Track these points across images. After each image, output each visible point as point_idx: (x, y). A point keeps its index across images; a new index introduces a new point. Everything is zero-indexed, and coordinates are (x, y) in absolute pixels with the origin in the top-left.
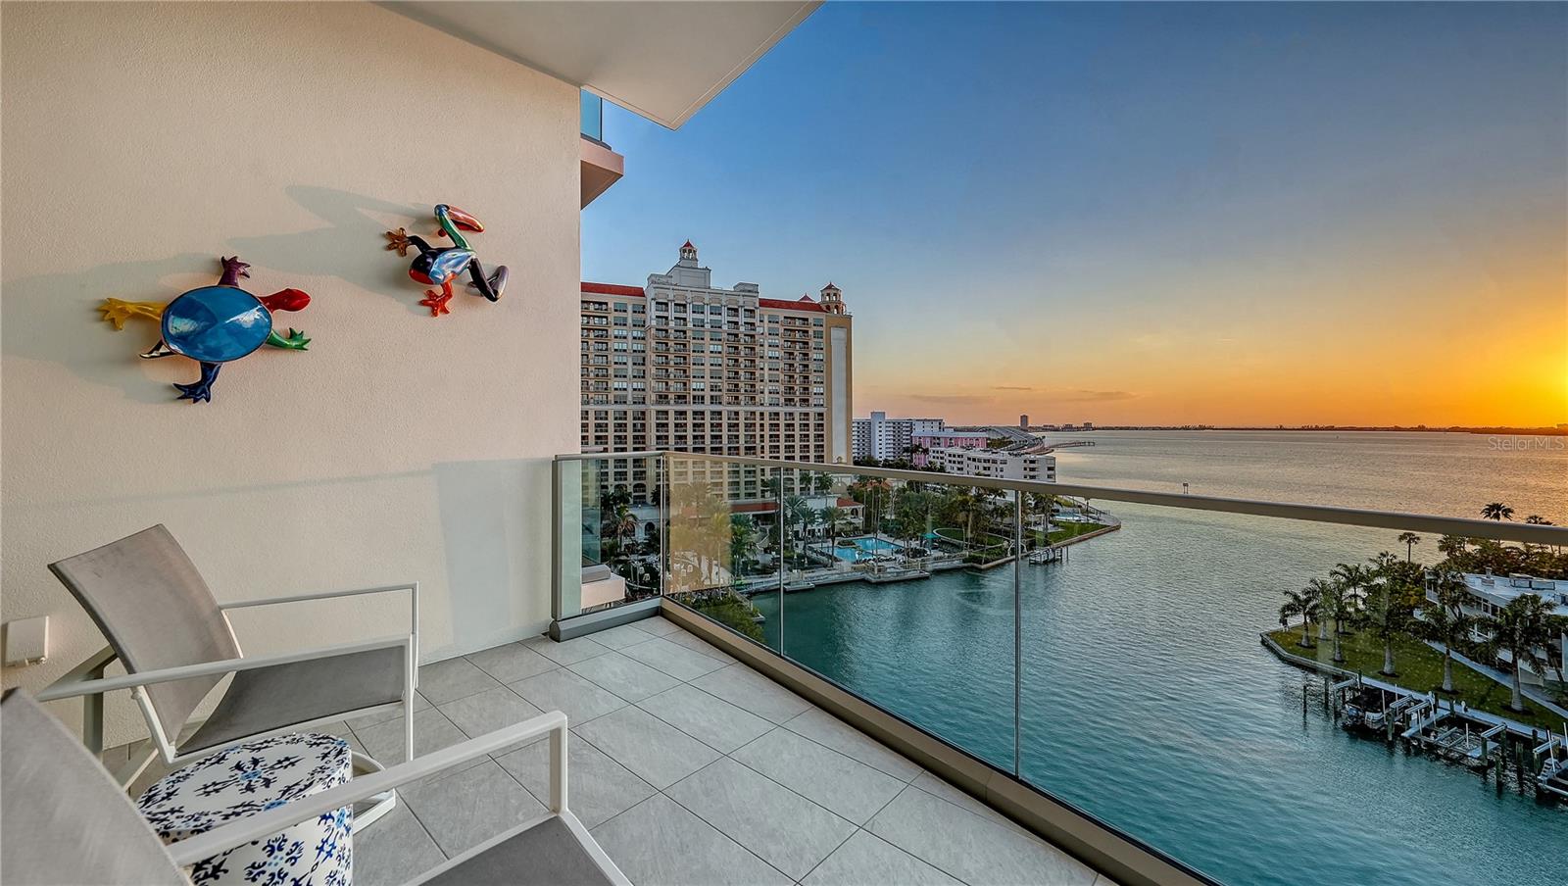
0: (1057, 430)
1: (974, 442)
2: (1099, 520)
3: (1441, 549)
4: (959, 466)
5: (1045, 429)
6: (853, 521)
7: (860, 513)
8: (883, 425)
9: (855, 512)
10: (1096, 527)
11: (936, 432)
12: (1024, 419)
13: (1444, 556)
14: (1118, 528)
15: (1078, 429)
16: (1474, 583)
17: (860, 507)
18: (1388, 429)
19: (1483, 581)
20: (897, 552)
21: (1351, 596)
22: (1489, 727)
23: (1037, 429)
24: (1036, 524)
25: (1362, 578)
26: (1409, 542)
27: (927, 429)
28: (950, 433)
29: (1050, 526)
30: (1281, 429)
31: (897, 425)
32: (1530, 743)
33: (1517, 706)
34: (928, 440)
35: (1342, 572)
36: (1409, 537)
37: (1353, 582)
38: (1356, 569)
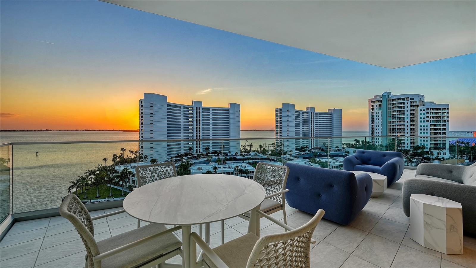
13: (113, 163)
16: (117, 168)
19: (119, 167)
21: (90, 178)
25: (93, 172)
35: (88, 172)
36: (105, 159)
37: (90, 174)
38: (92, 170)
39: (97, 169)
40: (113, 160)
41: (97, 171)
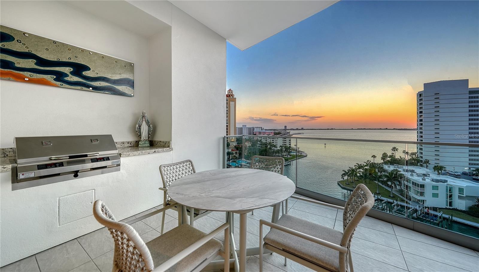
0: (294, 130)
1: (270, 133)
2: (301, 154)
3: (382, 159)
4: (266, 140)
5: (291, 130)
6: (236, 155)
7: (238, 153)
8: (246, 129)
9: (236, 153)
10: (301, 156)
11: (260, 130)
12: (286, 127)
13: (382, 161)
14: (306, 156)
15: (300, 129)
16: (386, 167)
17: (238, 151)
18: (378, 129)
19: (388, 166)
20: (247, 164)
21: (359, 171)
22: (383, 201)
23: (289, 130)
24: (285, 155)
25: (362, 167)
26: (374, 158)
27: (258, 130)
28: (264, 131)
29: (289, 156)
30: (352, 129)
31: (250, 128)
32: (392, 203)
33: (391, 196)
34: (258, 133)
35: (357, 165)
36: (374, 157)
37: (359, 168)
38: (361, 165)
39: (365, 164)
40: (383, 158)
41: (366, 166)
